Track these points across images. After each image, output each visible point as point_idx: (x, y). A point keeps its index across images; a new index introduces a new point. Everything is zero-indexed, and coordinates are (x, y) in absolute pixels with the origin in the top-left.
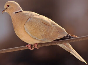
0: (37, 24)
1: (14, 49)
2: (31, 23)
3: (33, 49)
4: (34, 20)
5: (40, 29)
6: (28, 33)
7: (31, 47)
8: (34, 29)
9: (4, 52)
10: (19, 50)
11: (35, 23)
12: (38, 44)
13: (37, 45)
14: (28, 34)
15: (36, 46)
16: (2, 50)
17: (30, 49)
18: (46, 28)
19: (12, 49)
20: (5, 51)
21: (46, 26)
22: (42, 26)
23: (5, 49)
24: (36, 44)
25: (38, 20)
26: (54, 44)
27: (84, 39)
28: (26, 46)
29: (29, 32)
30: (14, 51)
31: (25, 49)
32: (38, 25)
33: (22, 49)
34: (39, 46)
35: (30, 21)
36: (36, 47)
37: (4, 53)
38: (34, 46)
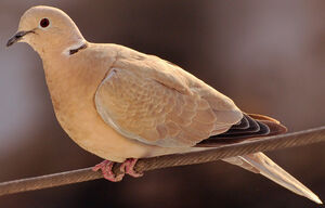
0: (141, 90)
1: (53, 178)
2: (120, 87)
3: (120, 178)
4: (130, 73)
5: (151, 106)
6: (110, 121)
7: (112, 171)
8: (129, 109)
9: (17, 191)
10: (69, 182)
11: (134, 85)
12: (139, 160)
13: (134, 163)
14: (108, 125)
15: (131, 169)
16: (9, 185)
17: (110, 177)
18: (171, 100)
19: (43, 179)
20: (17, 186)
21: (171, 94)
22: (158, 94)
23: (17, 181)
24: (132, 159)
25: (143, 75)
26: (195, 162)
27: (303, 142)
28: (95, 169)
29: (113, 120)
30: (51, 185)
31: (91, 178)
32: (145, 91)
33: (78, 181)
34: (142, 166)
35: (113, 79)
36: (131, 172)
37: (15, 194)
38: (122, 169)
